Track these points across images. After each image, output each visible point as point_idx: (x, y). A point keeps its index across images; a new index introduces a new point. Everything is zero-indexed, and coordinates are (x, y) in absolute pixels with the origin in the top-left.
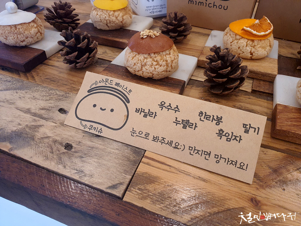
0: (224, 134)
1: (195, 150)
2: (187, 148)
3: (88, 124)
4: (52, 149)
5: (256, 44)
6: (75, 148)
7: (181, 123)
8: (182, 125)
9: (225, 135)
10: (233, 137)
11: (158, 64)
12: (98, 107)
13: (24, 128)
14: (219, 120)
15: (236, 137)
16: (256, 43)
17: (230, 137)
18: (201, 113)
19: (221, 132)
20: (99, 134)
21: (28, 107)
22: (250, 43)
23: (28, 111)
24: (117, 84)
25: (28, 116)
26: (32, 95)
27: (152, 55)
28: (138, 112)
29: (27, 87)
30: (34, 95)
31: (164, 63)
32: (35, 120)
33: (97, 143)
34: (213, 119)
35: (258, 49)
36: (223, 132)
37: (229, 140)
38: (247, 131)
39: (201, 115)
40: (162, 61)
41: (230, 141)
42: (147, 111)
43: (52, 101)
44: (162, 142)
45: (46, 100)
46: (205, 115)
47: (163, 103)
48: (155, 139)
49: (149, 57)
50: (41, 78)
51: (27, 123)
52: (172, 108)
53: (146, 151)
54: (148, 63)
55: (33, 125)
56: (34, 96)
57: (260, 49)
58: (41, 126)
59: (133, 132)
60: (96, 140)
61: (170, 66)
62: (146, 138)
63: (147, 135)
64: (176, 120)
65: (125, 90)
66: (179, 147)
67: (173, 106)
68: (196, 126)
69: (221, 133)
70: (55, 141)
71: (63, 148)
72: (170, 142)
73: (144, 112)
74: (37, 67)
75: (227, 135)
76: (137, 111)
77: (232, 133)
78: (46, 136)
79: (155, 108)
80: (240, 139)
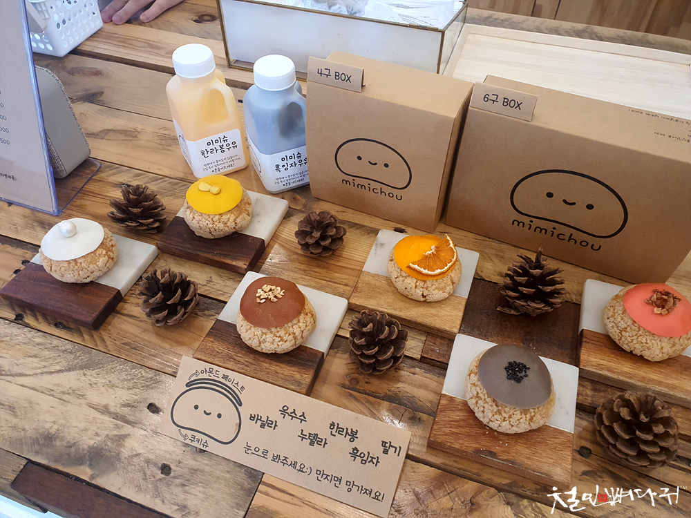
0: (358, 454)
1: (323, 474)
2: (314, 471)
3: (190, 433)
4: (145, 474)
5: (430, 285)
6: (175, 471)
7: (307, 437)
8: (309, 441)
9: (360, 456)
10: (370, 459)
11: (282, 340)
12: (200, 410)
13: (105, 441)
14: (354, 435)
15: (372, 458)
16: (429, 283)
17: (365, 459)
18: (333, 424)
19: (355, 451)
20: (204, 449)
21: (104, 402)
22: (420, 283)
23: (105, 410)
24: (225, 377)
25: (107, 419)
26: (108, 379)
27: (273, 329)
28: (253, 420)
29: (98, 364)
30: (111, 379)
31: (291, 337)
32: (117, 427)
33: (202, 463)
34: (347, 433)
35: (433, 292)
36: (358, 451)
37: (364, 462)
38: (386, 452)
39: (332, 427)
40: (287, 335)
41: (365, 464)
42: (264, 419)
43: (138, 390)
44: (284, 463)
45: (129, 389)
46: (338, 428)
47: (285, 408)
48: (276, 458)
49: (268, 331)
50: (116, 342)
51: (106, 433)
52: (298, 416)
53: (264, 473)
54: (268, 340)
55: (115, 436)
56: (110, 382)
57: (436, 291)
58: (126, 436)
59: (248, 448)
60: (200, 458)
61: (299, 337)
62: (264, 457)
63: (265, 452)
64: (302, 434)
65: (236, 386)
66: (304, 470)
67: (299, 414)
68: (325, 443)
69: (355, 453)
70: (148, 461)
71: (159, 472)
72: (293, 463)
73: (260, 420)
74: (107, 321)
75: (362, 455)
76: (252, 418)
77: (369, 453)
78: (135, 453)
79: (276, 416)
80: (378, 462)
